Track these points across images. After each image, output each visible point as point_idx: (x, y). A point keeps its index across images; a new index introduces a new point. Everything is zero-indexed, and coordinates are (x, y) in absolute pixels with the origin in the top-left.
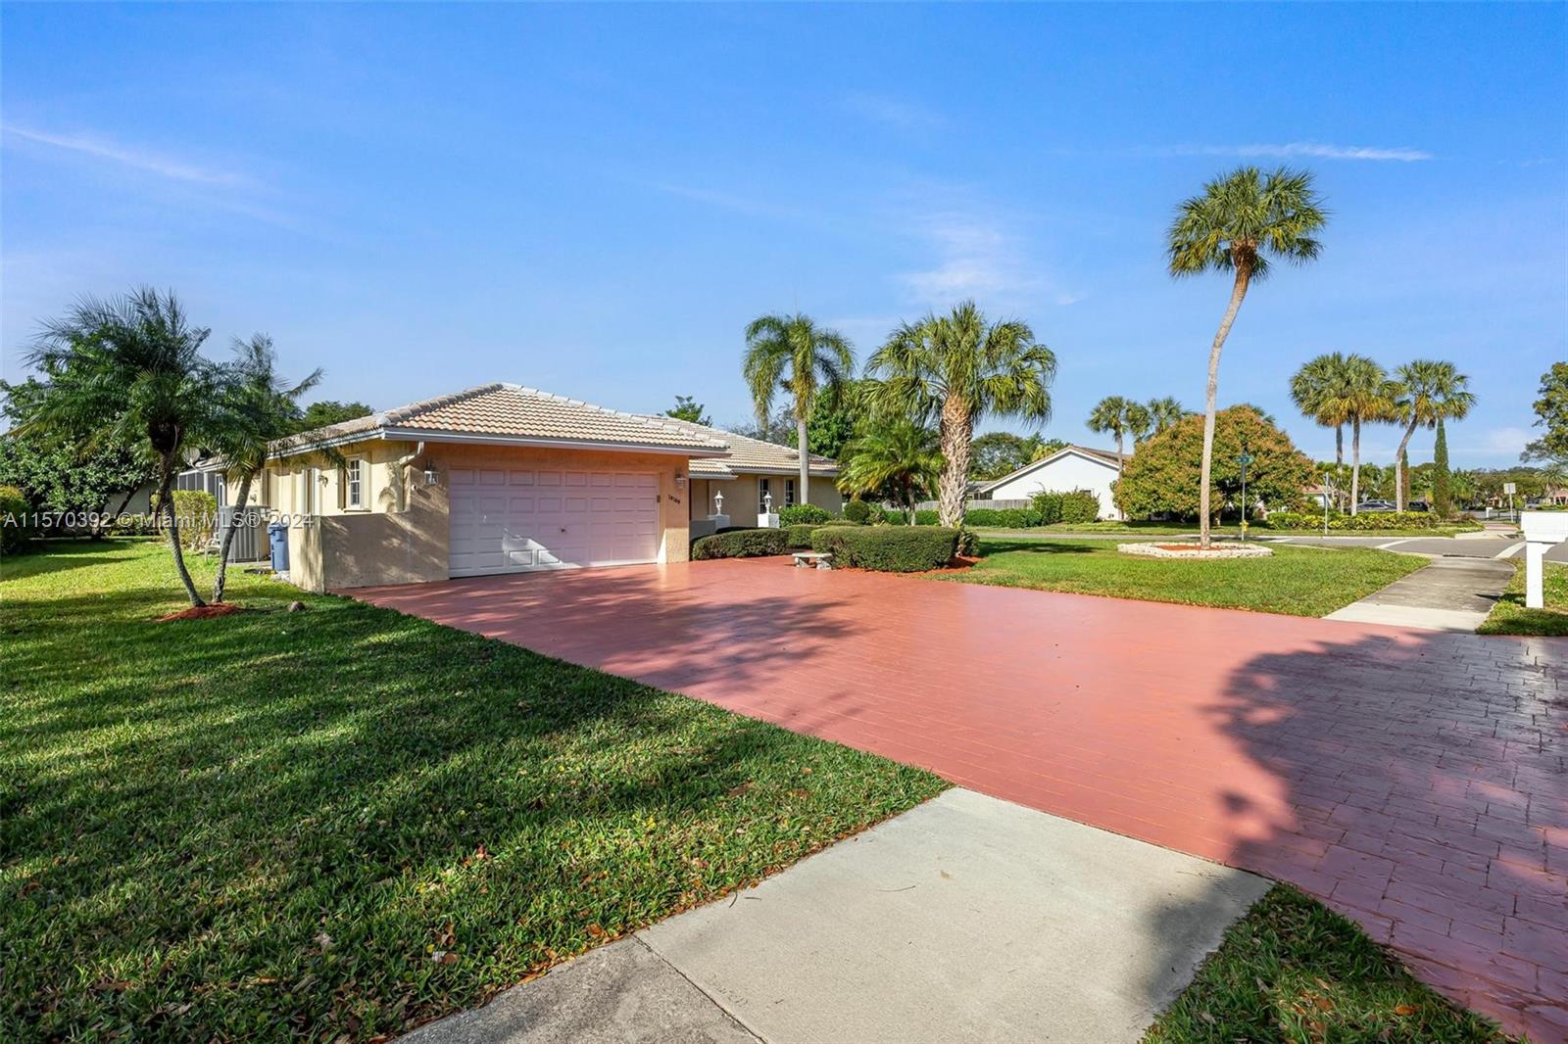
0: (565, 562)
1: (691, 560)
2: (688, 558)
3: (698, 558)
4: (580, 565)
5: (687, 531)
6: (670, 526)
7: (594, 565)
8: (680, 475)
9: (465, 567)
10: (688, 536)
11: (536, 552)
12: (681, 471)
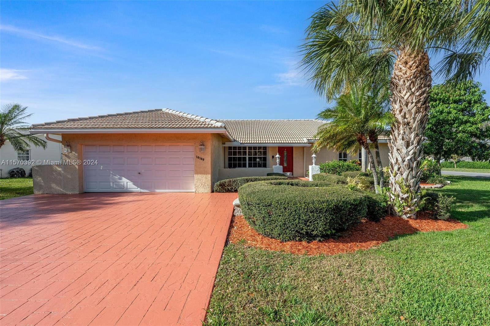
0: (141, 189)
1: (213, 192)
2: (210, 191)
3: (217, 191)
4: (149, 191)
5: (209, 177)
6: (197, 173)
7: (157, 191)
8: (203, 145)
9: (94, 187)
10: (210, 179)
11: (127, 183)
12: (205, 144)
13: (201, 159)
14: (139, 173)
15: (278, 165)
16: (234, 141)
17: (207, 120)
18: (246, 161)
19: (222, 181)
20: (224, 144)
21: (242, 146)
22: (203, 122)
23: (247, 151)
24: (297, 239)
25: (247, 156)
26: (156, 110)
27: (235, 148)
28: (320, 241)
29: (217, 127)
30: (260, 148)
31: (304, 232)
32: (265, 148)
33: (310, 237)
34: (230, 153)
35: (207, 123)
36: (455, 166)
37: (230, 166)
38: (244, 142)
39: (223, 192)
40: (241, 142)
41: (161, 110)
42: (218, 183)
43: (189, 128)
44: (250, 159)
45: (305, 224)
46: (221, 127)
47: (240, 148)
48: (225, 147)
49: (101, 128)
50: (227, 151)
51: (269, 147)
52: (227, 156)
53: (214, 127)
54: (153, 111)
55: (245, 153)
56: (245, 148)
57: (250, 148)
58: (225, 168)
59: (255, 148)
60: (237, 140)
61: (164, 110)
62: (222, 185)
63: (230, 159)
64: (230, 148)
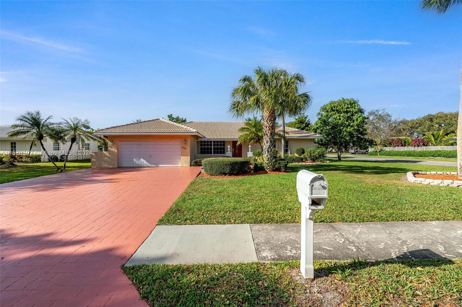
0: (151, 164)
1: (191, 166)
2: (190, 165)
3: (193, 166)
4: (156, 165)
5: (189, 157)
6: (182, 155)
7: (160, 166)
8: (186, 141)
9: (125, 164)
10: (189, 159)
11: (143, 162)
12: (186, 140)
13: (185, 148)
14: (150, 156)
15: (229, 152)
16: (204, 137)
17: (188, 128)
18: (212, 150)
19: (196, 160)
20: (198, 139)
21: (209, 140)
22: (186, 129)
23: (213, 143)
24: (221, 174)
25: (213, 147)
26: (156, 119)
27: (205, 142)
28: (228, 175)
29: (193, 132)
30: (221, 142)
31: (223, 172)
32: (224, 142)
33: (225, 174)
34: (201, 145)
35: (188, 130)
36: (378, 154)
37: (201, 153)
38: (210, 138)
39: (197, 166)
40: (208, 138)
41: (159, 119)
42: (194, 161)
43: (178, 132)
44: (214, 148)
45: (223, 169)
46: (195, 132)
47: (208, 142)
48: (198, 141)
49: (132, 132)
50: (200, 144)
51: (226, 141)
52: (200, 147)
53: (192, 132)
54: (154, 120)
55: (211, 145)
56: (211, 142)
57: (214, 142)
58: (198, 154)
59: (218, 142)
60: (206, 137)
61: (161, 119)
62: (196, 162)
63: (201, 149)
64: (201, 142)
